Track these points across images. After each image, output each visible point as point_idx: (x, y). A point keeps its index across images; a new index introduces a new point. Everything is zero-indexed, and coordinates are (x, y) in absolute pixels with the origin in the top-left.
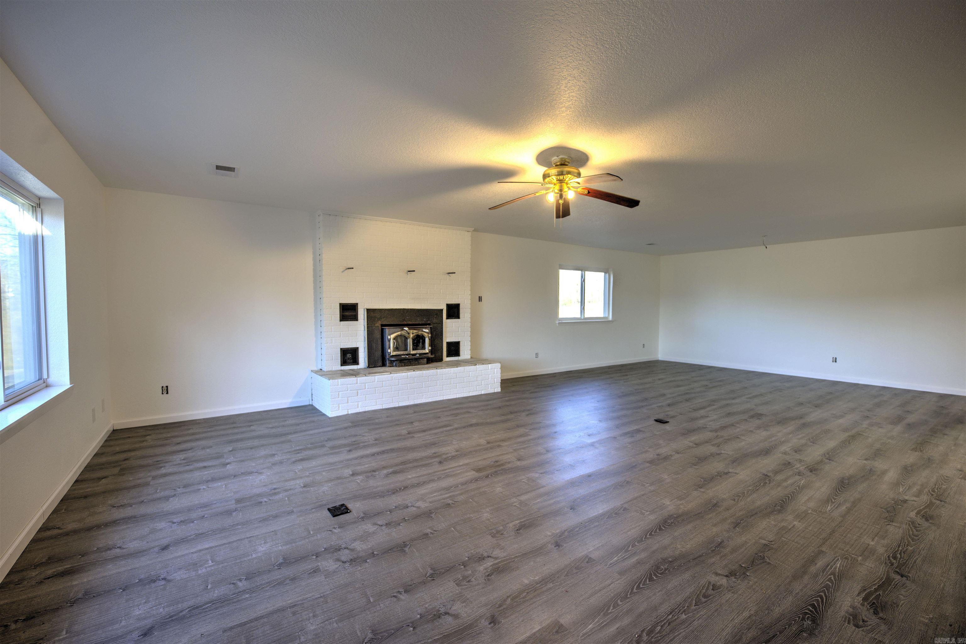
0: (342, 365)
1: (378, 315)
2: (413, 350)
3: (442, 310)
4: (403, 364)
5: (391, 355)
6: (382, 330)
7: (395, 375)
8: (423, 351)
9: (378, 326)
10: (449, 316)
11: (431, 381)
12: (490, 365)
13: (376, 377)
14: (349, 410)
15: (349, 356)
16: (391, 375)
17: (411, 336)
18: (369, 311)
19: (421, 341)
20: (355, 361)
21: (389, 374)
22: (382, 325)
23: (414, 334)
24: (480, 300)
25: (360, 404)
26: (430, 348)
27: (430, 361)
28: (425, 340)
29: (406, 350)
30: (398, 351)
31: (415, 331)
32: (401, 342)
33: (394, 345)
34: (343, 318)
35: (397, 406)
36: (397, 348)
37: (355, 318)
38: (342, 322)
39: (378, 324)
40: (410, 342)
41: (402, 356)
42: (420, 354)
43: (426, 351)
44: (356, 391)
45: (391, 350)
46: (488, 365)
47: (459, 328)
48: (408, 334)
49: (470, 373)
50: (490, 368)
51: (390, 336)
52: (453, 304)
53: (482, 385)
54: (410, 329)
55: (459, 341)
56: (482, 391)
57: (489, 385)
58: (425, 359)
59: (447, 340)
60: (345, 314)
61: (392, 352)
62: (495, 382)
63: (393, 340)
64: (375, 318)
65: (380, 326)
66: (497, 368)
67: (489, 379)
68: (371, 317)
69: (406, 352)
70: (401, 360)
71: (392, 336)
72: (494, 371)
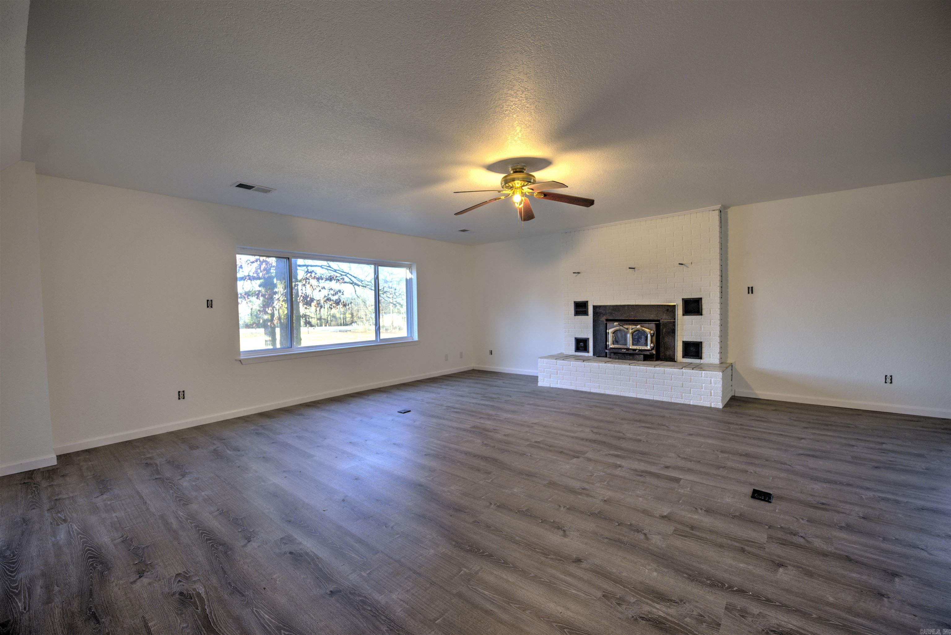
0: (575, 351)
1: (601, 310)
2: (633, 345)
3: (674, 306)
4: (617, 357)
5: (610, 347)
6: (606, 325)
8: (645, 348)
9: (603, 321)
10: (687, 312)
11: (623, 375)
12: (703, 372)
14: (551, 384)
15: (582, 344)
17: (631, 331)
18: (595, 307)
19: (643, 337)
20: (586, 349)
22: (607, 320)
23: (634, 330)
24: (750, 292)
25: (559, 381)
26: (653, 345)
27: (648, 357)
28: (647, 336)
29: (626, 345)
30: (618, 345)
31: (634, 327)
32: (619, 337)
33: (613, 338)
34: (577, 313)
35: (589, 391)
36: (615, 342)
37: (586, 313)
38: (576, 317)
39: (602, 319)
40: (629, 337)
41: (623, 350)
42: (640, 350)
43: (647, 348)
44: (557, 370)
45: (610, 343)
46: (701, 371)
47: (702, 327)
48: (627, 329)
49: (673, 376)
50: (703, 376)
51: (609, 330)
52: (692, 298)
53: (690, 393)
54: (630, 324)
55: (702, 341)
56: (691, 401)
57: (702, 396)
58: (642, 356)
59: (683, 339)
60: (578, 310)
61: (611, 345)
62: (712, 395)
63: (612, 334)
64: (601, 313)
65: (605, 320)
66: (716, 378)
67: (702, 389)
68: (597, 313)
69: (625, 347)
70: (615, 353)
71: (610, 331)
72: (711, 380)
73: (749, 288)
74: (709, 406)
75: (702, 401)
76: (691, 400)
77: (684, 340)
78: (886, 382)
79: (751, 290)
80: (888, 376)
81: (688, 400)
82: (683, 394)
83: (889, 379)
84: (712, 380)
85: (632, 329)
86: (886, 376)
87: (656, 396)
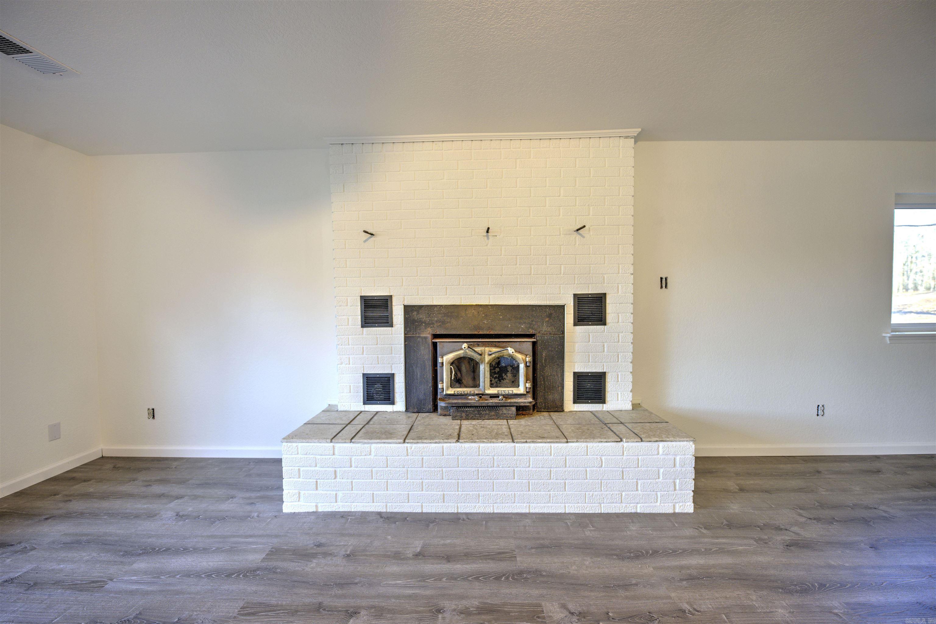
0: (364, 403)
1: (423, 316)
2: (492, 386)
3: (562, 307)
5: (444, 393)
6: (435, 345)
7: (414, 446)
8: (515, 391)
9: (426, 338)
10: (580, 320)
13: (374, 446)
15: (378, 386)
16: (406, 445)
17: (487, 359)
18: (408, 309)
19: (509, 369)
20: (388, 398)
21: (400, 443)
22: (436, 336)
23: (493, 356)
24: (664, 285)
26: (528, 385)
28: (518, 366)
29: (477, 386)
30: (460, 387)
32: (465, 372)
33: (451, 374)
34: (367, 321)
36: (457, 381)
37: (387, 322)
38: (365, 329)
39: (427, 334)
40: (484, 370)
41: (469, 398)
42: (507, 396)
43: (519, 390)
44: (334, 469)
45: (445, 384)
46: (657, 443)
47: (606, 346)
48: (481, 355)
49: (603, 458)
50: (661, 452)
51: (442, 357)
52: (591, 294)
53: (637, 490)
54: (485, 344)
55: (605, 371)
56: (639, 505)
57: (659, 494)
58: (514, 409)
59: (574, 368)
60: (370, 314)
61: (447, 389)
62: (677, 488)
63: (449, 367)
64: (421, 322)
65: (430, 336)
66: (685, 455)
67: (659, 478)
68: (414, 321)
69: (476, 391)
70: (459, 407)
71: (446, 359)
72: (675, 459)
73: (661, 278)
74: (671, 511)
75: (658, 504)
76: (638, 503)
77: (576, 371)
78: (818, 415)
79: (664, 283)
80: (821, 406)
81: (631, 505)
82: (624, 494)
83: (820, 410)
84: (678, 458)
85: (491, 355)
86: (818, 406)
87: (570, 505)
